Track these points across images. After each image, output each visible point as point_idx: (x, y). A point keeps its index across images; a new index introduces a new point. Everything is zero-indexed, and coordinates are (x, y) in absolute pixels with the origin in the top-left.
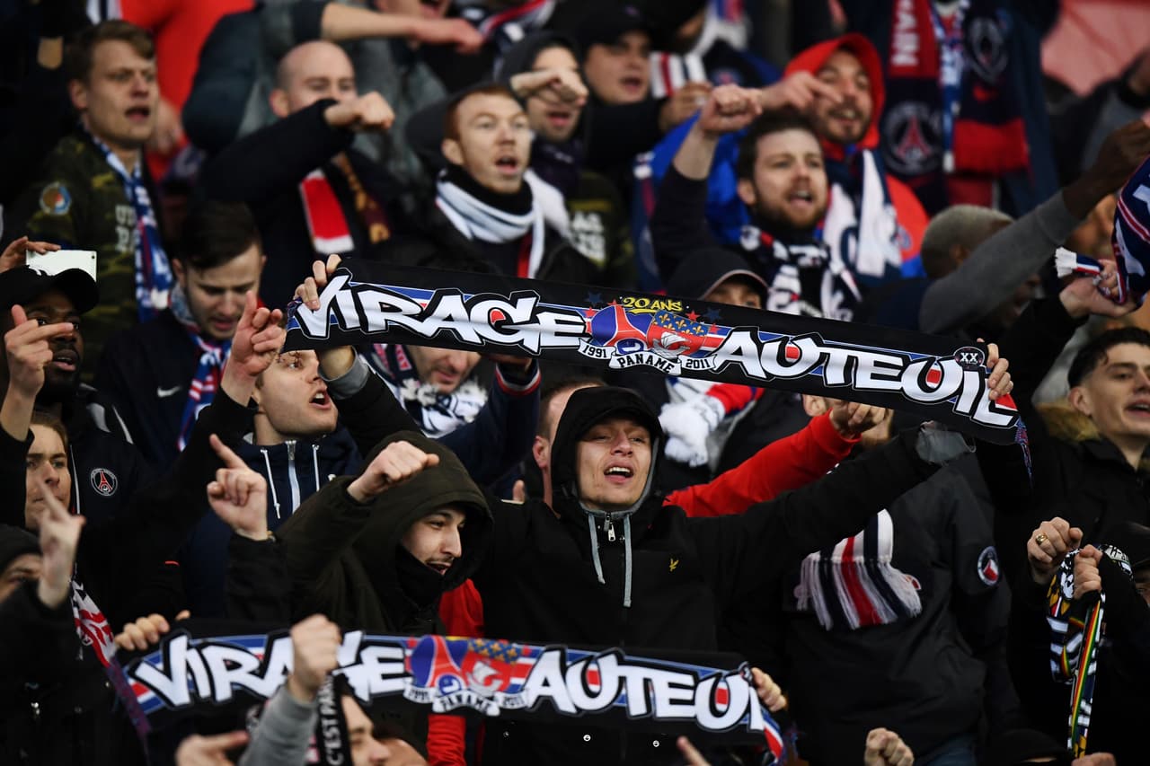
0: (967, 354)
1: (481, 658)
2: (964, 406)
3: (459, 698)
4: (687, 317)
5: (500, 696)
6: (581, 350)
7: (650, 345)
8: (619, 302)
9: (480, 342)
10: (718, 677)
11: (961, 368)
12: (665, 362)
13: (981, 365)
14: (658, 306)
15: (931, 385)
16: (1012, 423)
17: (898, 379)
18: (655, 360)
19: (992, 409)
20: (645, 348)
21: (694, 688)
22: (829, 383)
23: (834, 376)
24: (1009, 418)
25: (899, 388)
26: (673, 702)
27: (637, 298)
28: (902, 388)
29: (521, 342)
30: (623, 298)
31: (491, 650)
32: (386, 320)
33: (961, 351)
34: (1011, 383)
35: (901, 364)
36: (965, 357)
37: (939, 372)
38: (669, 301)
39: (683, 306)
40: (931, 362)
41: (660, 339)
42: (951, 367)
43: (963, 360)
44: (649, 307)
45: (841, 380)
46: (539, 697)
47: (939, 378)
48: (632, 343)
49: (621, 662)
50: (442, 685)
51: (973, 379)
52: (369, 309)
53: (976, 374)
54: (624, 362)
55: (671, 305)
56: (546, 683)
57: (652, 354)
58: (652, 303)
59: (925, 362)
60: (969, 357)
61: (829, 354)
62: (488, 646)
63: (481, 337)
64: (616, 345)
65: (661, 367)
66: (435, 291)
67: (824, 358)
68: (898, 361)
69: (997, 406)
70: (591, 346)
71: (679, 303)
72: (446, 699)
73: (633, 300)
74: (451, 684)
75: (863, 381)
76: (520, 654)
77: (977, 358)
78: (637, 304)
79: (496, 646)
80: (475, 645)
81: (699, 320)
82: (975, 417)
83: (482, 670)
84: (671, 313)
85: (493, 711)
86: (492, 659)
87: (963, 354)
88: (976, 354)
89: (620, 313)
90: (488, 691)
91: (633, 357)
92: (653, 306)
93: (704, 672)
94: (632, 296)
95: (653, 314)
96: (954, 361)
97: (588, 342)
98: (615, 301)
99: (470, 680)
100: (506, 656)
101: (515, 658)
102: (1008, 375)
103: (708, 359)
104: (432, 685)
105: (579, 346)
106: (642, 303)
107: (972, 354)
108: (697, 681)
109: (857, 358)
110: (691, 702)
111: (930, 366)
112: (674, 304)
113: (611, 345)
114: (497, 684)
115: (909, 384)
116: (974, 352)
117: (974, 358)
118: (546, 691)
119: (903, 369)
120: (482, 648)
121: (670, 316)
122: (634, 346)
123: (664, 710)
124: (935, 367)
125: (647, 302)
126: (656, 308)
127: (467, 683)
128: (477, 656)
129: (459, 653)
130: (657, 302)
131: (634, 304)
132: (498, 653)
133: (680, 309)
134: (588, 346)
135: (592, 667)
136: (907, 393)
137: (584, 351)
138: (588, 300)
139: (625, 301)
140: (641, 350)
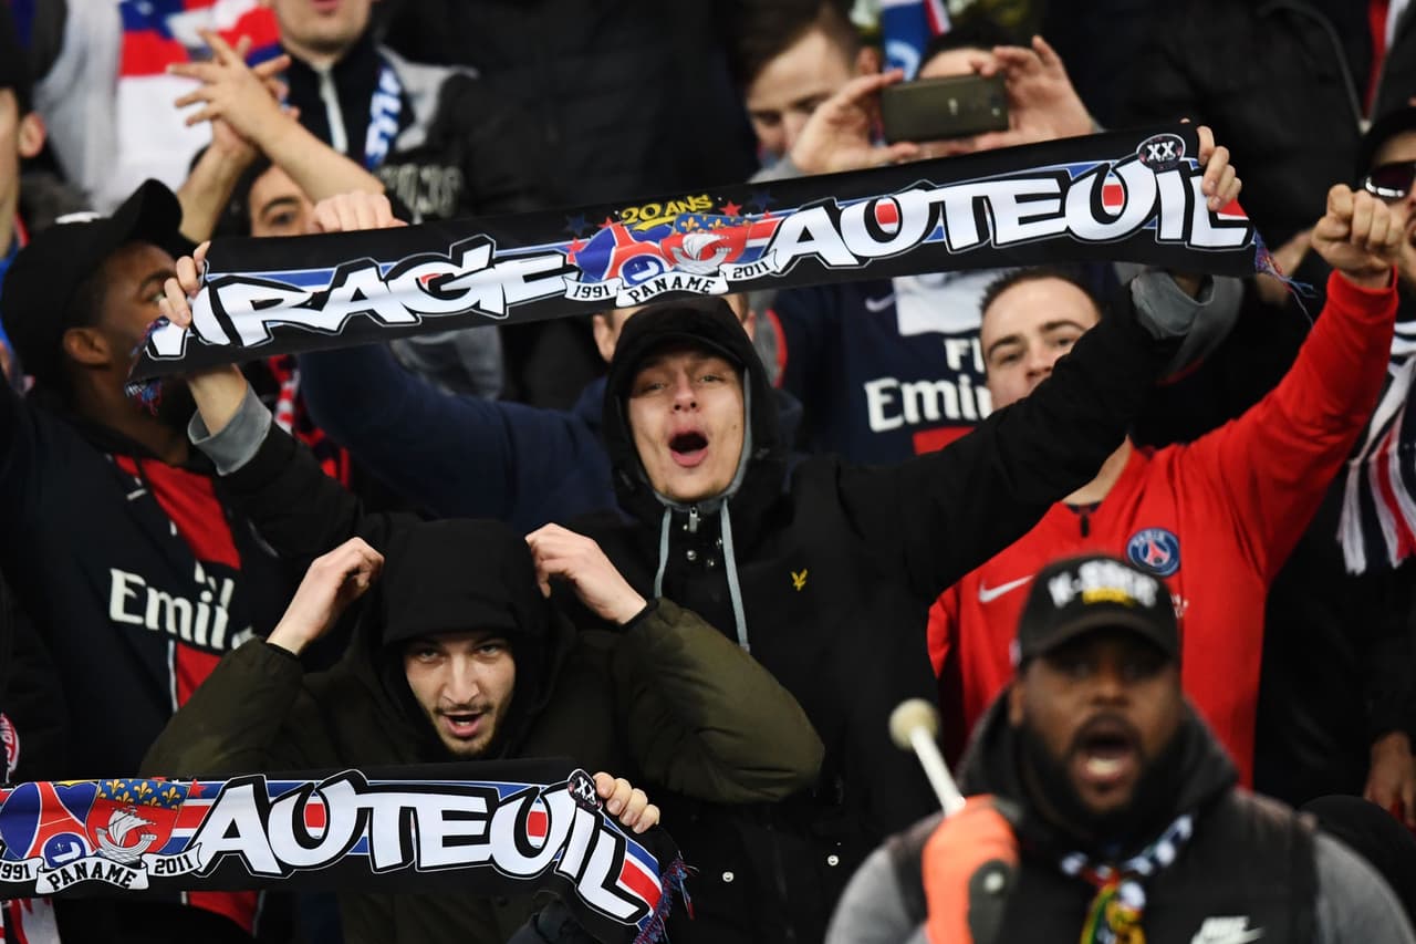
0: (1157, 146)
1: (121, 806)
2: (1171, 230)
3: (81, 870)
4: (723, 213)
5: (151, 860)
6: (569, 295)
7: (671, 259)
8: (616, 219)
9: (413, 319)
10: (531, 796)
11: (1150, 171)
12: (700, 280)
13: (1182, 159)
14: (676, 210)
15: (1111, 210)
16: (1247, 239)
17: (1061, 214)
18: (685, 281)
19: (1215, 223)
20: (666, 267)
21: (488, 817)
22: (955, 247)
23: (963, 234)
24: (1243, 232)
25: (1063, 229)
26: (449, 841)
27: (640, 206)
28: (1068, 228)
29: (477, 306)
30: (621, 211)
31: (134, 794)
32: (264, 323)
33: (1145, 146)
34: (1238, 182)
35: (1057, 189)
36: (1154, 150)
37: (1118, 186)
38: (690, 199)
39: (713, 198)
40: (1102, 172)
41: (681, 247)
42: (1136, 174)
43: (1151, 157)
44: (662, 215)
45: (973, 238)
46: (219, 854)
47: (1121, 196)
48: (643, 263)
49: (360, 788)
50: (51, 851)
51: (1172, 182)
52: (236, 314)
53: (1176, 174)
54: (638, 294)
55: (693, 203)
56: (232, 832)
57: (677, 274)
58: (664, 207)
59: (1094, 176)
60: (1161, 151)
61: (943, 203)
62: (129, 788)
63: (413, 313)
64: (620, 273)
65: (696, 288)
66: (335, 270)
67: (937, 209)
68: (1051, 186)
69: (1221, 217)
70: (583, 285)
71: (705, 197)
72: (58, 872)
73: (635, 211)
74: (69, 850)
75: (1008, 230)
76: (183, 794)
77: (1173, 149)
78: (644, 215)
79: (143, 787)
80: (107, 790)
81: (742, 213)
82: (1193, 242)
83: (123, 823)
84: (699, 213)
85: (140, 882)
86: (138, 805)
87: (1150, 147)
88: (1171, 144)
89: (620, 232)
90: (131, 854)
91: (651, 285)
92: (668, 212)
93: (505, 790)
94: (633, 206)
95: (671, 223)
96: (1138, 162)
97: (578, 280)
98: (608, 220)
99: (102, 839)
100: (162, 800)
101: (177, 802)
102: (1231, 170)
103: (765, 260)
104: (35, 855)
105: (566, 290)
106: (650, 212)
107: (1164, 145)
108: (493, 806)
109: (987, 198)
110: (484, 839)
111: (1102, 181)
112: (697, 200)
113: (613, 275)
114: (147, 840)
115: (1080, 220)
116: (1166, 140)
117: (1168, 147)
118: (232, 844)
119: (1062, 196)
120: (120, 792)
121: (697, 219)
122: (648, 268)
123: (433, 855)
124: (1111, 181)
125: (657, 208)
126: (673, 214)
127: (95, 844)
128: (112, 804)
129: (80, 804)
130: (671, 205)
131: (638, 217)
132: (148, 797)
133: (709, 205)
134: (579, 287)
135: (314, 800)
136: (1077, 233)
137: (575, 295)
138: (569, 228)
139: (624, 215)
140: (661, 271)
